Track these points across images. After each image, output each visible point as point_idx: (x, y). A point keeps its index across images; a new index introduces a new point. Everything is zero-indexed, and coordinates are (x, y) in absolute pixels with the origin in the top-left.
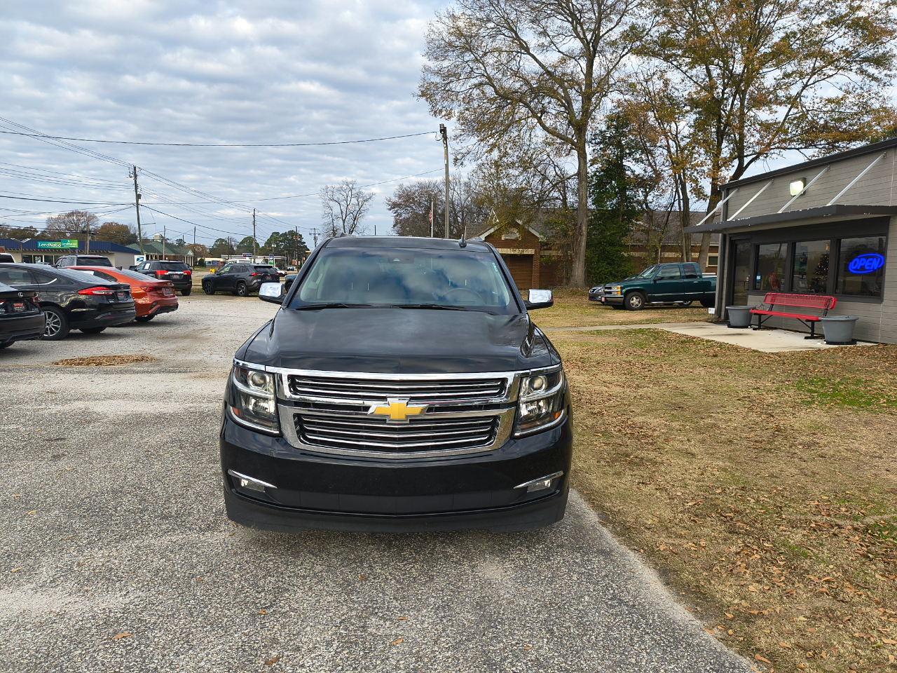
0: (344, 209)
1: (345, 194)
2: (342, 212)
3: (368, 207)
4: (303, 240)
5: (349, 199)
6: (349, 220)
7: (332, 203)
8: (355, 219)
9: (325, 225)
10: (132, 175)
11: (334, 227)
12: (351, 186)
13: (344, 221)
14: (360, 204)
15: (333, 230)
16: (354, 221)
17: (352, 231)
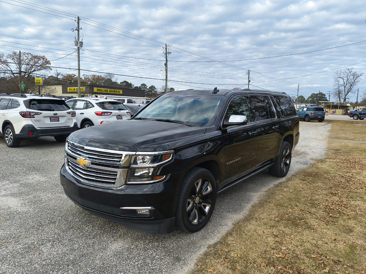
0: (345, 81)
1: (347, 74)
2: (344, 83)
3: (359, 80)
4: (326, 97)
5: (349, 76)
6: (348, 86)
7: (339, 79)
8: (351, 86)
9: (335, 89)
10: (248, 73)
11: (339, 90)
12: (350, 70)
13: (345, 87)
14: (355, 79)
15: (339, 92)
16: (351, 87)
17: (349, 92)
